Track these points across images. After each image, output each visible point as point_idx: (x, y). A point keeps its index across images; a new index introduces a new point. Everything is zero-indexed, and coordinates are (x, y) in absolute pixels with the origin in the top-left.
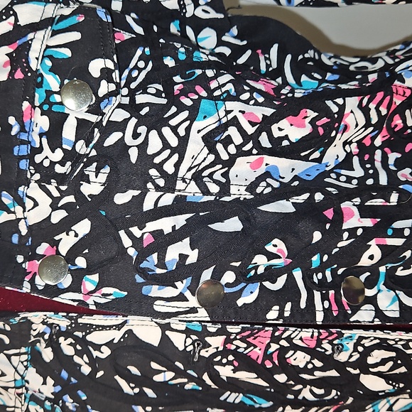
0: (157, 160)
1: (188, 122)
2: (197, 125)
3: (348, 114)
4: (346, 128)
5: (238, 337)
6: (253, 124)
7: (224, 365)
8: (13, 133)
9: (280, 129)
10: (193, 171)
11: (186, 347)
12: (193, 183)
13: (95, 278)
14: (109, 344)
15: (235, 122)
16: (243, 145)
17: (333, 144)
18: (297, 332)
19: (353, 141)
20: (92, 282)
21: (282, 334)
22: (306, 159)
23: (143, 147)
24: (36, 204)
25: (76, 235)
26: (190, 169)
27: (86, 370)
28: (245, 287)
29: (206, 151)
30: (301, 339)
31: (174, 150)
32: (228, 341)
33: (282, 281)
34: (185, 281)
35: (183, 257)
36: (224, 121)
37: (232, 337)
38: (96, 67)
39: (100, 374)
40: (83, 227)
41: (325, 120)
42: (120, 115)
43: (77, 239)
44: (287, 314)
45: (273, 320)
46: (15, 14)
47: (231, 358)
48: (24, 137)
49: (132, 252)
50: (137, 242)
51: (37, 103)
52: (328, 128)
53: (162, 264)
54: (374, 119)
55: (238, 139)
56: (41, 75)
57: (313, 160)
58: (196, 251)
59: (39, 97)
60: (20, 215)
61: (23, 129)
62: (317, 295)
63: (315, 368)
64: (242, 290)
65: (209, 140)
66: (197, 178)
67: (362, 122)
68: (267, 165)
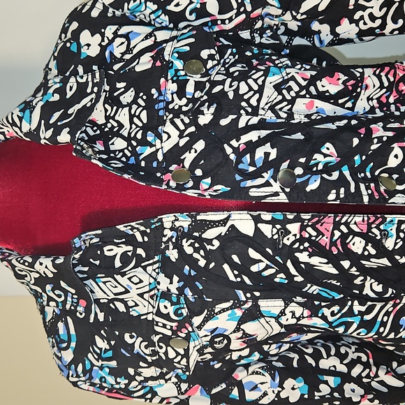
0: (246, 97)
1: (263, 78)
2: (269, 79)
3: (367, 78)
4: (367, 87)
5: (310, 224)
6: (305, 80)
7: (301, 251)
8: (154, 97)
9: (323, 86)
10: (269, 105)
11: (273, 235)
12: (269, 111)
13: (208, 180)
14: (218, 238)
15: (293, 78)
16: (300, 91)
17: (360, 99)
18: (352, 217)
19: (374, 98)
20: (206, 183)
21: (341, 219)
22: (342, 105)
23: (236, 91)
24: (169, 137)
25: (196, 151)
26: (267, 104)
27: (202, 263)
28: (310, 177)
29: (276, 93)
30: (355, 223)
31: (256, 92)
32: (303, 228)
33: (335, 175)
34: (269, 172)
35: (267, 155)
36: (286, 78)
37: (305, 224)
38: (205, 54)
39: (212, 265)
40: (200, 145)
41: (352, 82)
42: (220, 78)
43: (196, 154)
44: (342, 196)
45: (333, 201)
46: (155, 36)
47: (306, 245)
48: (161, 98)
49: (233, 157)
50: (235, 150)
51: (169, 77)
52: (355, 86)
53: (253, 163)
54: (386, 84)
55: (296, 88)
56: (172, 62)
57: (348, 109)
58: (275, 149)
59: (171, 73)
60: (158, 146)
61: (160, 94)
62: (362, 186)
63: (370, 256)
64: (309, 179)
65: (278, 88)
66: (272, 108)
67: (378, 85)
68: (317, 107)
